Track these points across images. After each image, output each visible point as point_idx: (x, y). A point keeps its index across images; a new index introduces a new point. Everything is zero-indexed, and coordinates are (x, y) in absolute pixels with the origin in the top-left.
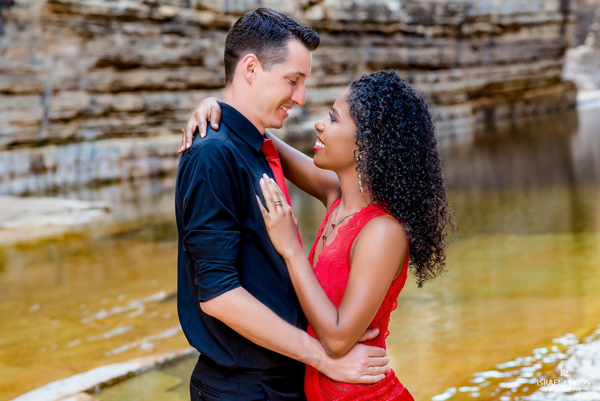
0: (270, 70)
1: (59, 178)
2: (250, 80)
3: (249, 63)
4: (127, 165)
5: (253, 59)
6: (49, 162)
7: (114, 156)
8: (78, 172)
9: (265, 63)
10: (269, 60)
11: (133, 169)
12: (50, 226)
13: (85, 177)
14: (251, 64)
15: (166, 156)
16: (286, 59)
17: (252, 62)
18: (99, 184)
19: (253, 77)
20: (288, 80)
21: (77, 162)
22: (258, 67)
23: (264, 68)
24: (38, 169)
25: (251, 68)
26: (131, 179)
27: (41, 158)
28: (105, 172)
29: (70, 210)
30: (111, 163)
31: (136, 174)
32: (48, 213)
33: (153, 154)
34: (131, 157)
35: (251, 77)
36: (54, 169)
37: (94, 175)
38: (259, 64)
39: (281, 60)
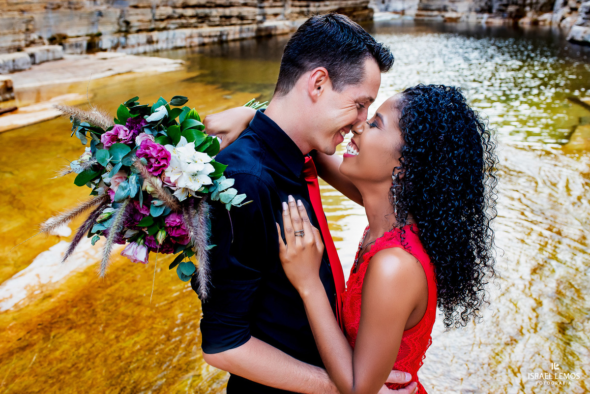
0: (341, 90)
1: (159, 46)
2: (315, 98)
3: (318, 78)
4: (189, 40)
5: (324, 74)
6: (155, 39)
7: (183, 36)
8: (168, 43)
9: (335, 81)
10: (342, 79)
11: (191, 42)
12: (156, 71)
13: (171, 46)
14: (319, 79)
15: (206, 37)
16: (361, 80)
17: (321, 77)
18: (176, 48)
19: (318, 95)
20: (357, 104)
21: (167, 39)
22: (326, 86)
23: (334, 87)
24: (150, 42)
25: (318, 84)
26: (191, 47)
27: (151, 37)
28: (179, 43)
29: (165, 64)
30: (182, 39)
31: (193, 44)
32: (155, 65)
33: (200, 36)
34: (191, 37)
35: (317, 95)
36: (157, 42)
37: (174, 45)
38: (328, 82)
39: (356, 81)
